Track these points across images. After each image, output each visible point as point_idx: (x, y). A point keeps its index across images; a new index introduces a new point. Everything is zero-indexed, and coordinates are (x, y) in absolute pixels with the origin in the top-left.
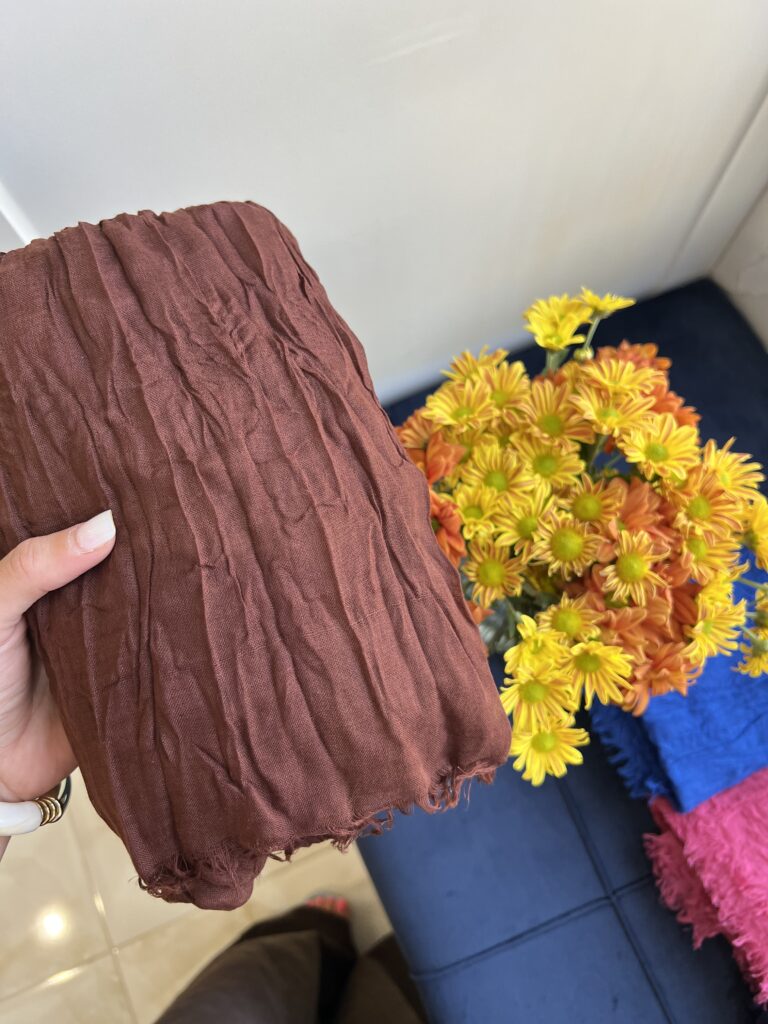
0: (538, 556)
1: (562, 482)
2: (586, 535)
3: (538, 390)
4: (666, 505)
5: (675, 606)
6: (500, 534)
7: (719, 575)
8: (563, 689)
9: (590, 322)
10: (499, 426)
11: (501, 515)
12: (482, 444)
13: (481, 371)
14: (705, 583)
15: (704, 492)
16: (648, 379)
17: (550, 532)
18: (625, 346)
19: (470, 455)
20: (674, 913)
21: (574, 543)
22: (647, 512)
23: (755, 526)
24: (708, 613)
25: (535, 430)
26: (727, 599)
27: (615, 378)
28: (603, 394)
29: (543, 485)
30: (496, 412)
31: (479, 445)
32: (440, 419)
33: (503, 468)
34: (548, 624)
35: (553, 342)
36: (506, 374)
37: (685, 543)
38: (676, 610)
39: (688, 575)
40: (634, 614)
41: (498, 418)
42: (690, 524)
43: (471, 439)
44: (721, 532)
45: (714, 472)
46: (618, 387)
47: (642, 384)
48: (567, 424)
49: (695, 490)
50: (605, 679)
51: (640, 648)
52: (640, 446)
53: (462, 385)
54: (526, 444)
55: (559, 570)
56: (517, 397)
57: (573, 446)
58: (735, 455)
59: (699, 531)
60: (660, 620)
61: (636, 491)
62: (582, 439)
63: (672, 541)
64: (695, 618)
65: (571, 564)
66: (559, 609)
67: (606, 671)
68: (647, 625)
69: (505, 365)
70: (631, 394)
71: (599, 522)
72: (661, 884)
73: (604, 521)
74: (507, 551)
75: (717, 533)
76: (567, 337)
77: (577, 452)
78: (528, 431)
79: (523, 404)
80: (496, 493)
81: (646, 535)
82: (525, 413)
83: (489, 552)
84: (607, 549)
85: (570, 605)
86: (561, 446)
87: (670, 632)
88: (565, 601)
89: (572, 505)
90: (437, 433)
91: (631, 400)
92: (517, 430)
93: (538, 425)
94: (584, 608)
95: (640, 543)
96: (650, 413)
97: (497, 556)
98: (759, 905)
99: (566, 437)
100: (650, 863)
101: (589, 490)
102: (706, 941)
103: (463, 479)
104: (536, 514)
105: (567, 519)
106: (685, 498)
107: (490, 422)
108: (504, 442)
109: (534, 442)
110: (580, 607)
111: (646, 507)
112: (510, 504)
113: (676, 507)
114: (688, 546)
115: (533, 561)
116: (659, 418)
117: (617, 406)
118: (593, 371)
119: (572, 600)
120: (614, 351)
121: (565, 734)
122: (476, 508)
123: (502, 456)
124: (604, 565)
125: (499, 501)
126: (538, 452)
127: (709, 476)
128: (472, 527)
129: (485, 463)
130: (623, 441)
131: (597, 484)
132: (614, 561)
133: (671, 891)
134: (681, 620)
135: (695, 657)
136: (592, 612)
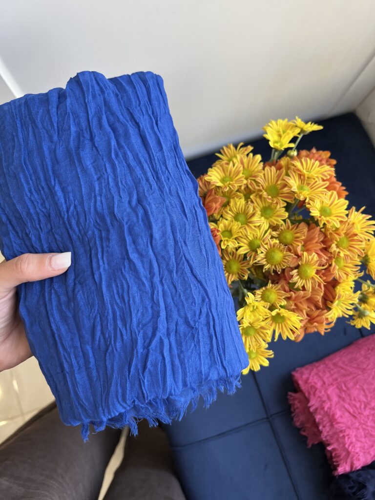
0: (259, 261)
1: (275, 222)
2: (285, 253)
3: (268, 171)
4: (326, 239)
5: (324, 291)
6: (240, 247)
7: (349, 277)
8: (265, 331)
9: (298, 136)
10: (245, 189)
11: (241, 237)
12: (236, 198)
13: (238, 157)
14: (341, 281)
15: (346, 234)
16: (326, 171)
17: (266, 249)
18: (314, 150)
19: (228, 203)
20: (299, 430)
21: (278, 256)
22: (316, 243)
23: (369, 253)
24: (341, 297)
25: (265, 194)
26: (350, 289)
27: (308, 169)
28: (302, 177)
29: (265, 223)
30: (245, 182)
31: (233, 198)
32: (215, 182)
33: (245, 213)
34: (260, 296)
35: (278, 145)
36: (251, 160)
37: (334, 260)
38: (325, 294)
39: (334, 276)
40: (304, 294)
41: (245, 184)
42: (338, 250)
43: (230, 195)
44: (353, 256)
45: (353, 224)
46: (310, 174)
47: (322, 174)
48: (281, 191)
49: (342, 233)
50: (286, 327)
51: (304, 312)
52: (318, 207)
53: (228, 164)
54: (258, 200)
55: (269, 269)
56: (256, 174)
57: (283, 204)
58: (364, 215)
59: (342, 255)
60: (317, 298)
61: (312, 231)
62: (288, 200)
63: (327, 258)
64: (334, 298)
65: (275, 266)
66: (266, 289)
67: (287, 323)
68: (310, 300)
69: (251, 155)
70: (317, 179)
71: (292, 245)
72: (294, 416)
73: (294, 245)
74: (243, 256)
75: (351, 256)
76: (285, 143)
77: (284, 207)
78: (261, 193)
79: (259, 178)
80: (240, 226)
81: (316, 255)
82: (259, 183)
83: (233, 256)
84: (295, 260)
85: (272, 288)
86: (277, 203)
87: (321, 304)
88: (270, 285)
89: (279, 234)
90: (212, 189)
91: (316, 182)
92: (254, 192)
93: (266, 191)
94: (279, 290)
95: (312, 259)
96: (325, 190)
97: (237, 258)
98: (341, 431)
99: (280, 198)
100: (290, 406)
101: (288, 228)
102: (313, 445)
103: (223, 216)
104: (259, 239)
105: (277, 243)
106: (336, 236)
107: (241, 186)
108: (247, 198)
109: (263, 199)
110: (277, 289)
111: (317, 239)
112: (247, 232)
113: (332, 240)
114: (335, 262)
115: (256, 263)
116: (330, 193)
117: (308, 184)
118: (297, 164)
119: (273, 285)
120: (308, 153)
121: (262, 352)
122: (229, 232)
123: (245, 207)
124: (292, 269)
125: (241, 230)
126: (264, 205)
127: (350, 226)
128: (226, 242)
129: (236, 209)
130: (309, 204)
131: (293, 226)
132: (297, 267)
133: (299, 420)
134: (327, 298)
135: (331, 318)
136: (283, 292)
